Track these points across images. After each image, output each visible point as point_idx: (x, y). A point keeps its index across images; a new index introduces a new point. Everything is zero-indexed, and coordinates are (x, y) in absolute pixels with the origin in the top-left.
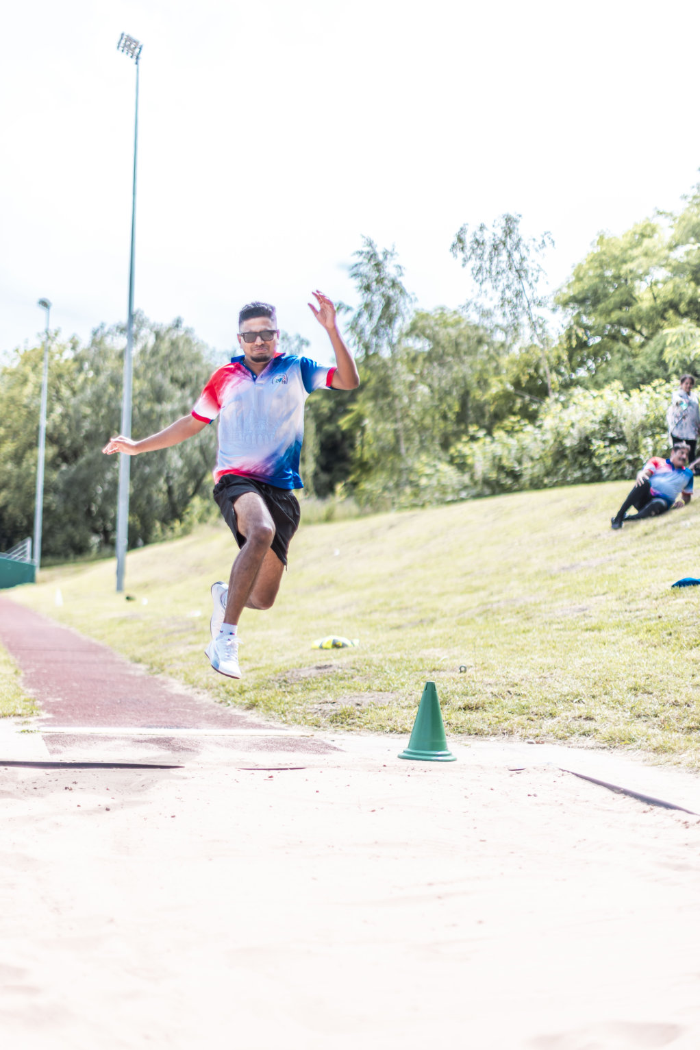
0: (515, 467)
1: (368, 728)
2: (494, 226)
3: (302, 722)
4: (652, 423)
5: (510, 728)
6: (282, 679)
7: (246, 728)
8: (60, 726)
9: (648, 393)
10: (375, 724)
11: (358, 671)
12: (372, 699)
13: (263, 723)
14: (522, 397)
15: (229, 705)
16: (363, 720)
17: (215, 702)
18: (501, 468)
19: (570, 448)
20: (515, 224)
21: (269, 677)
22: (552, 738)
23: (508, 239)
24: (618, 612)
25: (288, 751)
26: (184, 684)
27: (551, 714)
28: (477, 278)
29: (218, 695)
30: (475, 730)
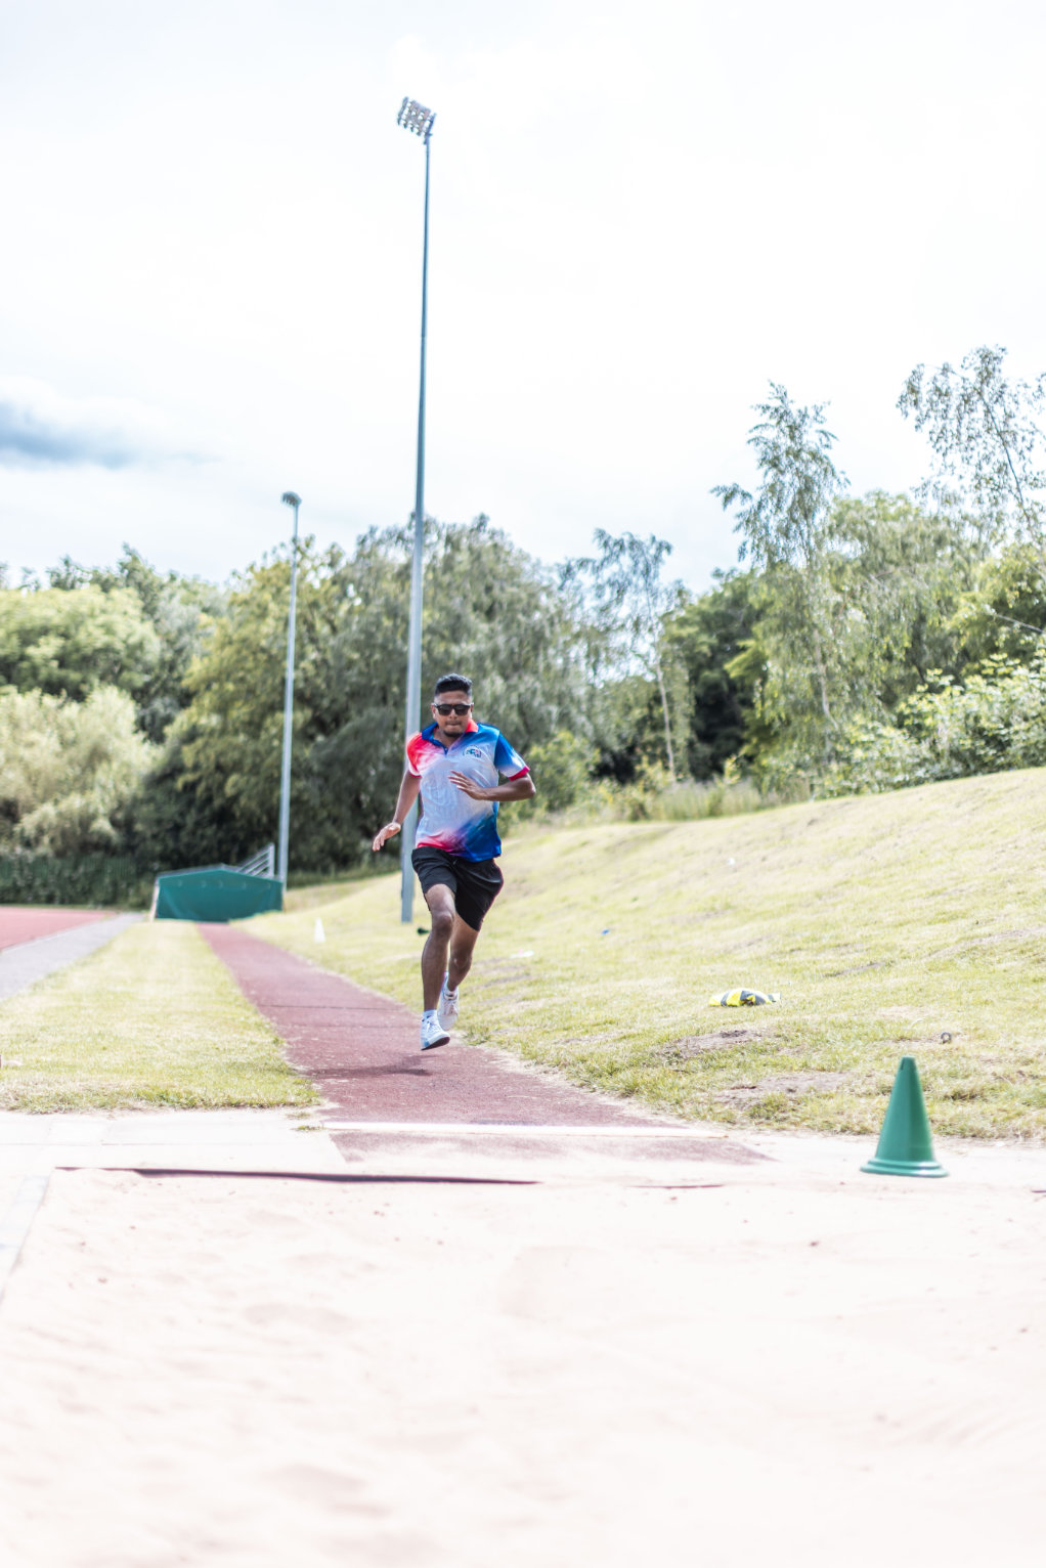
0: (1000, 730)
1: (808, 1126)
2: (963, 367)
3: (708, 1117)
5: (1025, 1128)
6: (672, 1051)
7: (624, 1125)
8: (353, 1121)
10: (819, 1120)
11: (787, 1040)
12: (811, 1082)
13: (649, 1118)
14: (1010, 624)
15: (594, 1090)
16: (799, 1114)
17: (573, 1085)
18: (979, 733)
20: (995, 362)
21: (651, 1048)
23: (985, 386)
25: (694, 1159)
26: (522, 1059)
28: (938, 446)
29: (577, 1074)
30: (971, 1130)
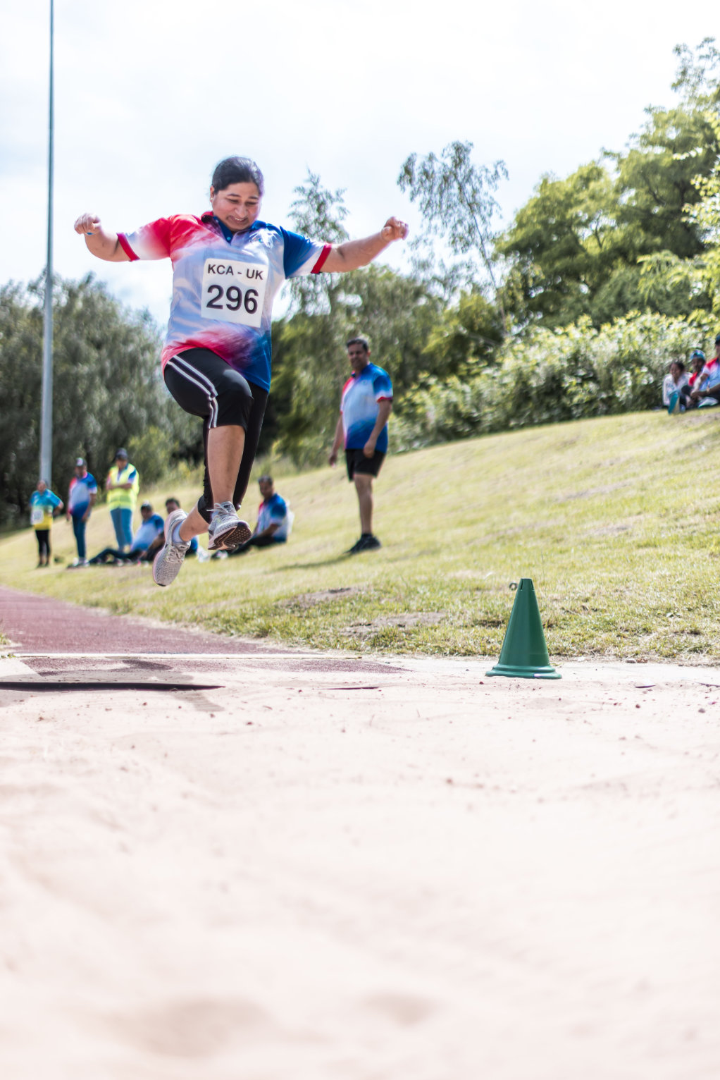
0: (474, 413)
1: (422, 651)
2: (443, 155)
3: (338, 646)
4: (627, 358)
5: (598, 647)
6: (293, 604)
8: (38, 652)
9: (620, 327)
10: (430, 646)
11: (385, 592)
12: (416, 619)
13: (286, 649)
14: (477, 341)
15: (232, 634)
17: (213, 632)
18: (457, 415)
19: (537, 388)
20: (466, 153)
21: (273, 604)
22: (656, 656)
23: (459, 170)
24: (669, 528)
26: (162, 621)
27: (644, 629)
28: (426, 213)
29: (215, 625)
30: (557, 649)
